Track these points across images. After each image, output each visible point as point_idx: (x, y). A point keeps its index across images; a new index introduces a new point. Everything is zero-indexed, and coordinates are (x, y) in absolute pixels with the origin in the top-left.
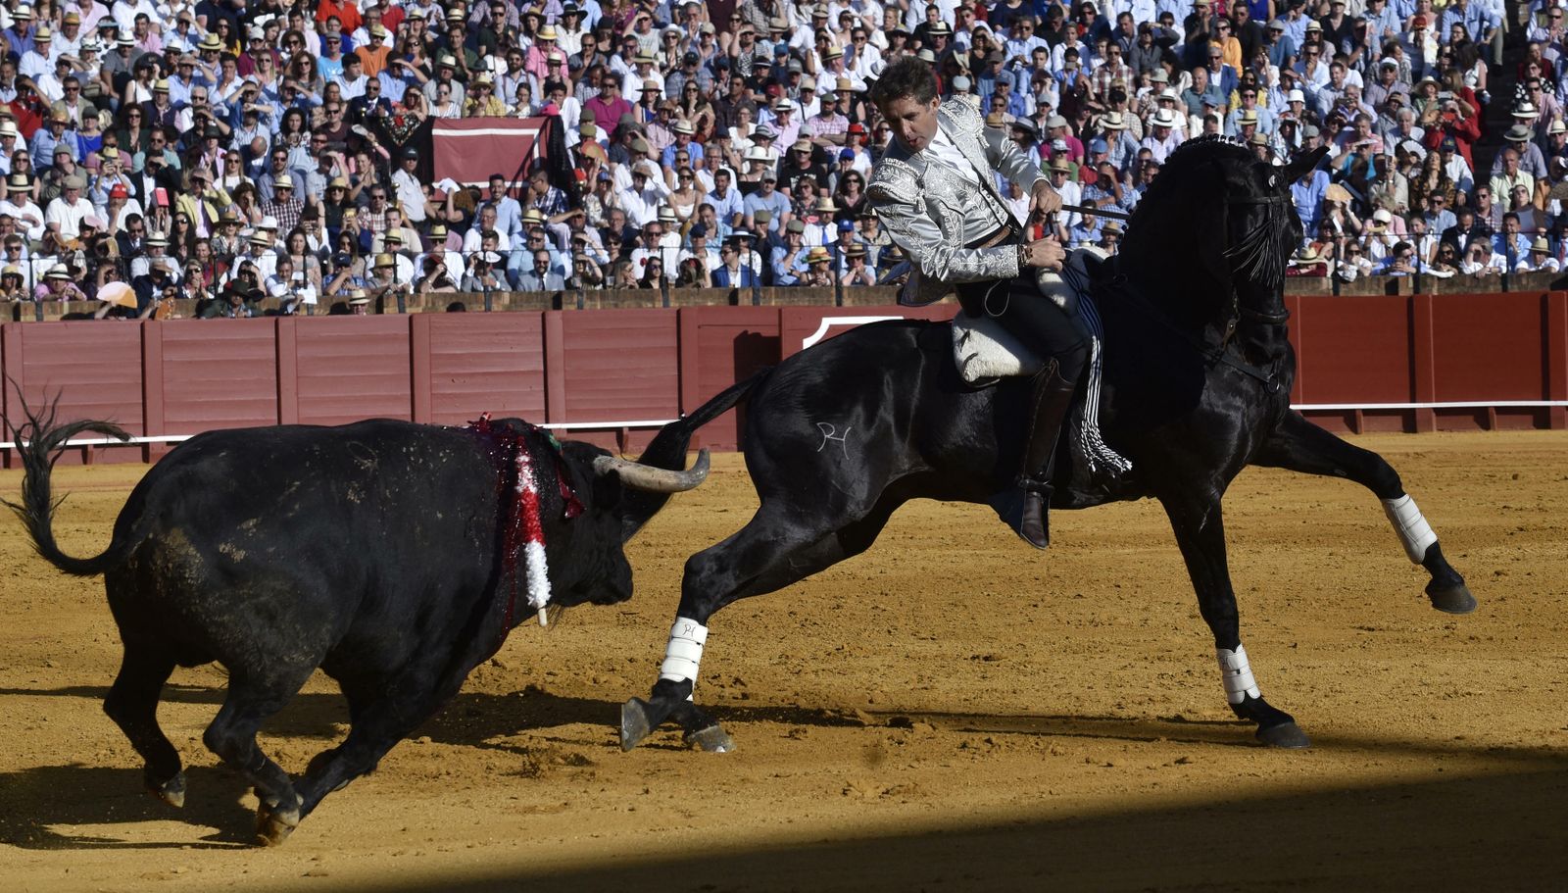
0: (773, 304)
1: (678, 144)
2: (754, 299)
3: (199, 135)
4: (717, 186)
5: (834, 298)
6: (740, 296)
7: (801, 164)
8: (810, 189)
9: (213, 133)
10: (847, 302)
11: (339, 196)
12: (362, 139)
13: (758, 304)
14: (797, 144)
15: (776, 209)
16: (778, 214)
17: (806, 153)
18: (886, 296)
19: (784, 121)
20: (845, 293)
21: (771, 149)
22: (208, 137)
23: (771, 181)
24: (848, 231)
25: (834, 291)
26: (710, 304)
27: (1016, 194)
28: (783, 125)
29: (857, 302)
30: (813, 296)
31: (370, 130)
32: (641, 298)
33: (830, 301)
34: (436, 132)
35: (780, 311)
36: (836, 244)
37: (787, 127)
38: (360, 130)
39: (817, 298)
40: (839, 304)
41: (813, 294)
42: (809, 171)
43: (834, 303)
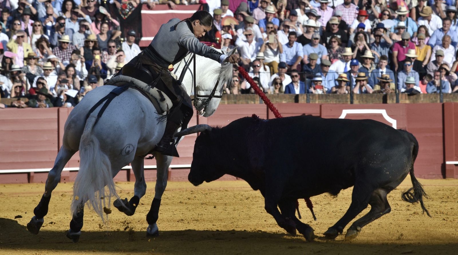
0: (317, 102)
1: (267, 19)
2: (307, 100)
3: (19, 13)
4: (290, 41)
5: (349, 100)
6: (300, 98)
7: (333, 30)
8: (337, 43)
9: (28, 12)
10: (356, 102)
11: (91, 45)
12: (104, 16)
13: (309, 102)
14: (331, 20)
15: (319, 53)
16: (320, 56)
17: (336, 24)
18: (377, 100)
19: (324, 8)
20: (355, 97)
21: (318, 22)
22: (25, 14)
23: (317, 39)
24: (356, 65)
25: (349, 96)
26: (284, 102)
27: (446, 46)
28: (323, 9)
29: (361, 102)
30: (338, 99)
31: (109, 11)
32: (248, 99)
33: (347, 102)
34: (143, 12)
35: (321, 106)
36: (350, 72)
37: (326, 11)
38: (103, 10)
39: (340, 100)
40: (352, 102)
41: (338, 97)
42: (337, 33)
43: (349, 103)
